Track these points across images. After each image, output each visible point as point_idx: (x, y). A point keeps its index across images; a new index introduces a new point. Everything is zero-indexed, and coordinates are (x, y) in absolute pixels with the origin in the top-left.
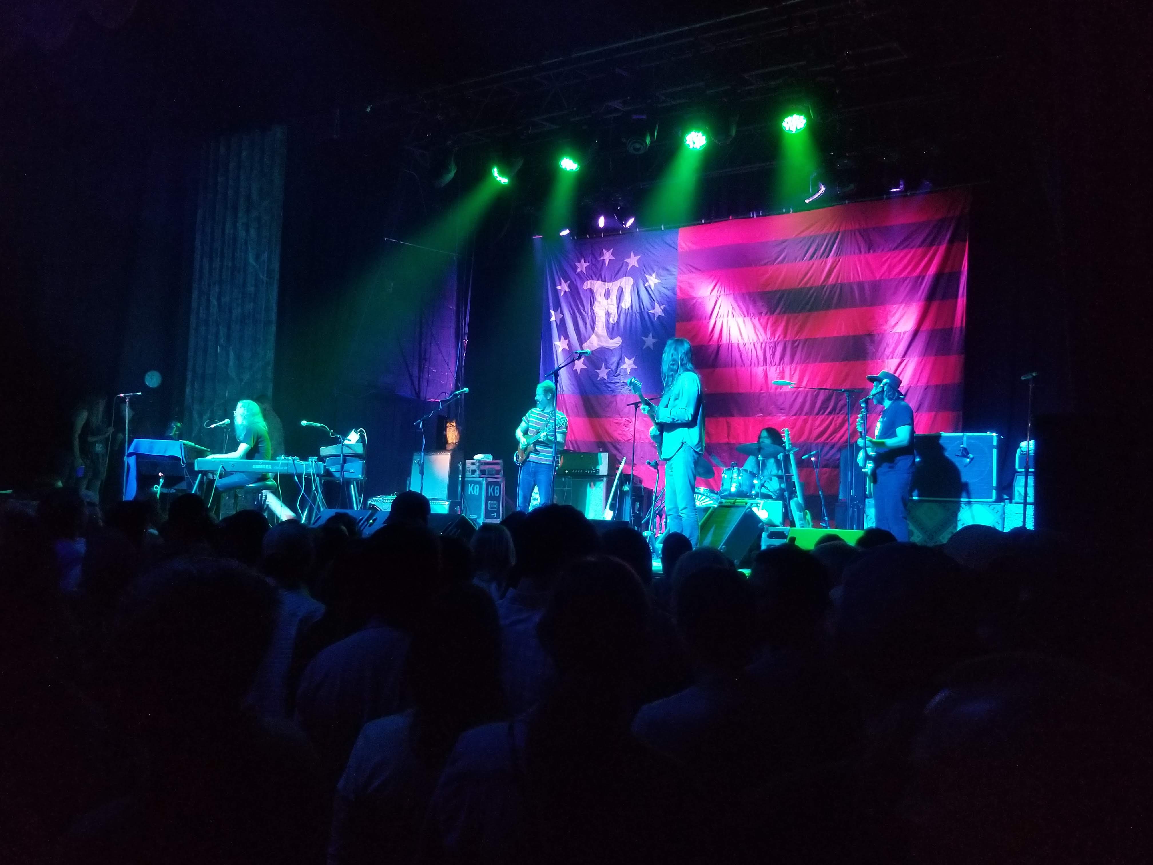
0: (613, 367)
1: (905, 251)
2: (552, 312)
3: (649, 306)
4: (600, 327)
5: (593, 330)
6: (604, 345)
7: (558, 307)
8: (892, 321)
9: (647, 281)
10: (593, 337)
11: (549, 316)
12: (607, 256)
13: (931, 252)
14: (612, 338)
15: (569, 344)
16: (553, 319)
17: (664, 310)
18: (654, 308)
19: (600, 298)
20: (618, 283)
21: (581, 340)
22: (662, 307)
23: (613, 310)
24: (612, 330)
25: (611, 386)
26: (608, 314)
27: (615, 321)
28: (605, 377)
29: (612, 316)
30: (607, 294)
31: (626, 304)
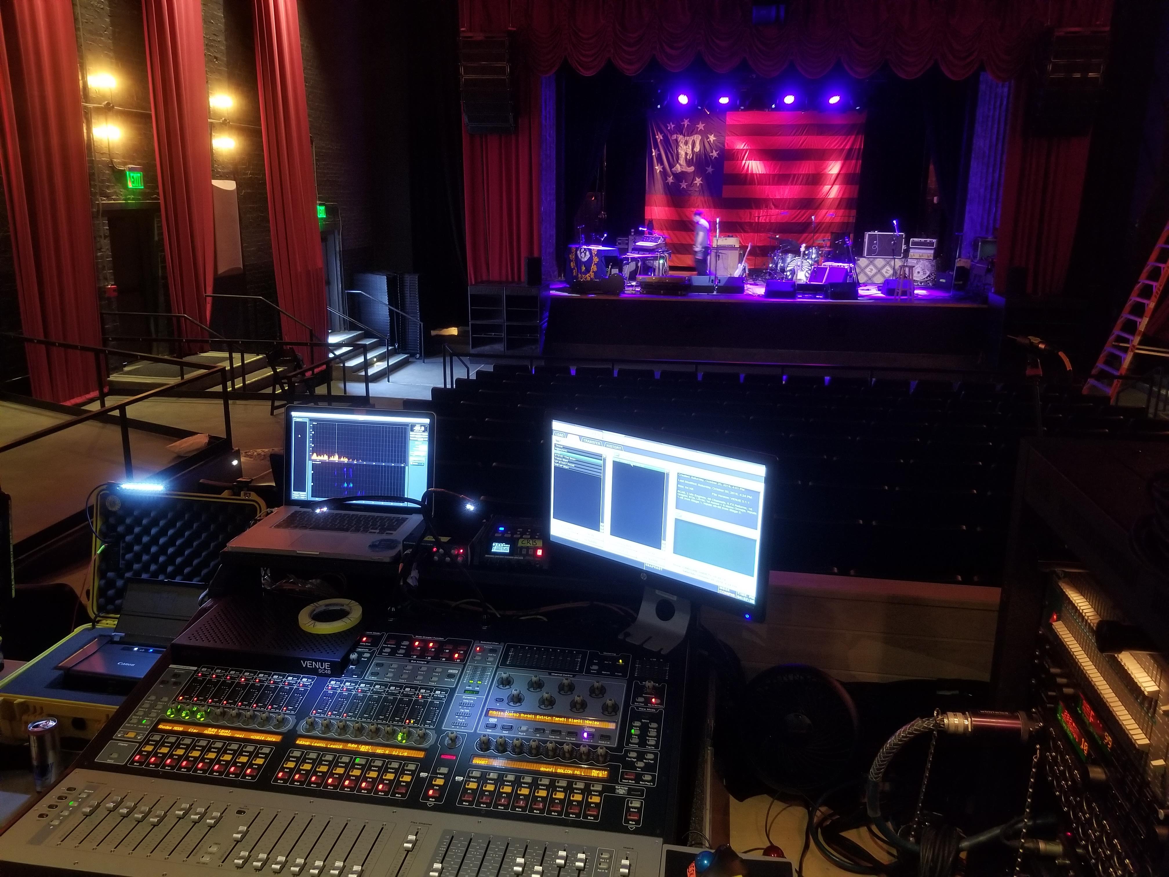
0: (690, 183)
1: (836, 137)
2: (653, 150)
3: (710, 152)
4: (682, 161)
5: (678, 162)
6: (684, 170)
7: (656, 147)
8: (829, 168)
9: (708, 138)
10: (678, 165)
11: (652, 153)
12: (686, 123)
13: (848, 138)
14: (689, 167)
15: (664, 168)
16: (654, 154)
17: (718, 154)
18: (712, 153)
19: (681, 145)
20: (692, 137)
21: (671, 166)
22: (717, 152)
23: (689, 152)
24: (689, 163)
25: (688, 192)
26: (686, 154)
27: (691, 157)
28: (685, 187)
29: (689, 155)
30: (686, 143)
31: (697, 149)
